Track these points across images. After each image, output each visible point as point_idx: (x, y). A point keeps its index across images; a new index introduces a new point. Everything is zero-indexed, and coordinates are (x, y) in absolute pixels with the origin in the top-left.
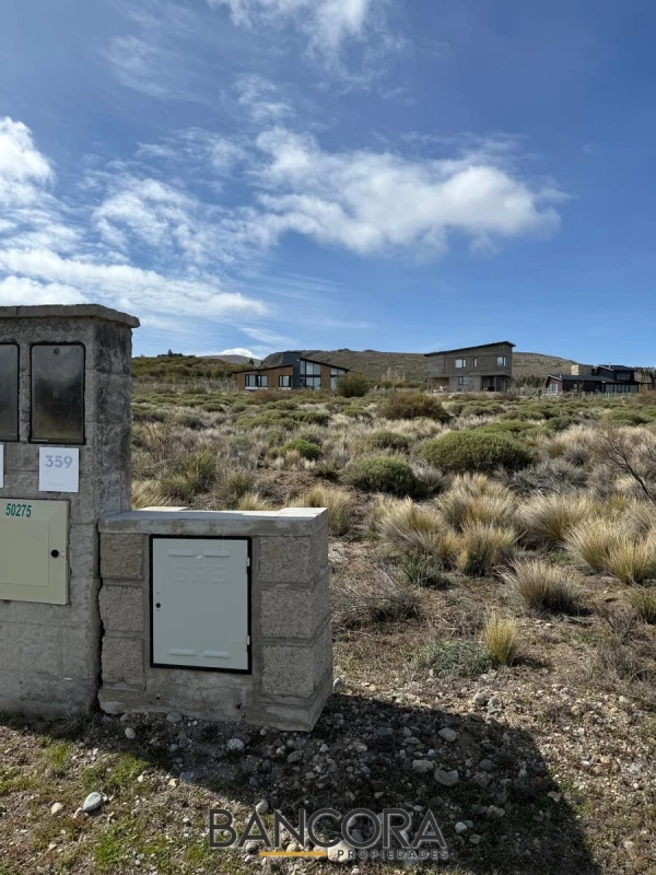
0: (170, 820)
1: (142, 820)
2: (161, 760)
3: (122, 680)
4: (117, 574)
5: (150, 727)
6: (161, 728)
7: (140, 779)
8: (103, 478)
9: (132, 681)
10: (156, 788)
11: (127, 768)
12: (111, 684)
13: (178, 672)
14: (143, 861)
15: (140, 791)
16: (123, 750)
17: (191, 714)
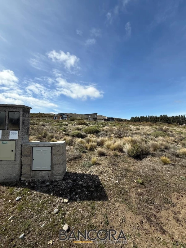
0: (34, 200)
1: (28, 200)
2: (33, 188)
3: (26, 174)
4: (25, 154)
5: (31, 182)
6: (33, 182)
7: (28, 192)
8: (23, 136)
9: (28, 174)
10: (31, 194)
11: (26, 191)
12: (23, 175)
13: (37, 171)
14: (28, 209)
15: (28, 195)
16: (25, 187)
17: (39, 179)
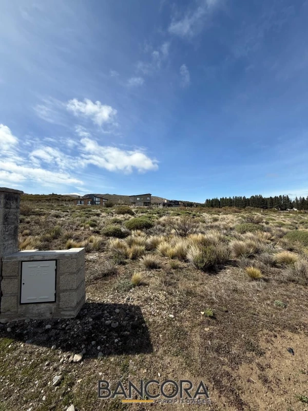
0: (18, 360)
1: (7, 363)
2: (20, 338)
3: (9, 310)
4: (8, 275)
5: (17, 326)
6: (22, 325)
7: (10, 347)
8: (5, 243)
9: (13, 310)
10: (15, 349)
11: (5, 344)
12: (4, 312)
13: (30, 305)
14: (4, 379)
15: (8, 352)
16: (5, 337)
17: (34, 318)
